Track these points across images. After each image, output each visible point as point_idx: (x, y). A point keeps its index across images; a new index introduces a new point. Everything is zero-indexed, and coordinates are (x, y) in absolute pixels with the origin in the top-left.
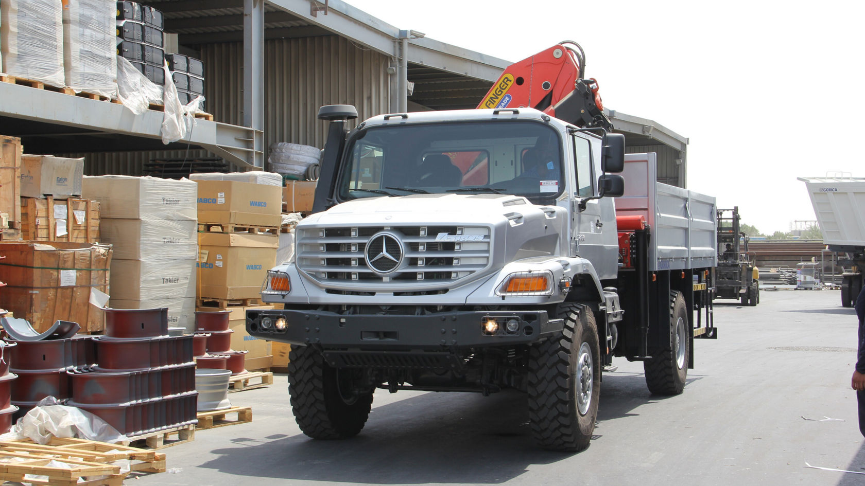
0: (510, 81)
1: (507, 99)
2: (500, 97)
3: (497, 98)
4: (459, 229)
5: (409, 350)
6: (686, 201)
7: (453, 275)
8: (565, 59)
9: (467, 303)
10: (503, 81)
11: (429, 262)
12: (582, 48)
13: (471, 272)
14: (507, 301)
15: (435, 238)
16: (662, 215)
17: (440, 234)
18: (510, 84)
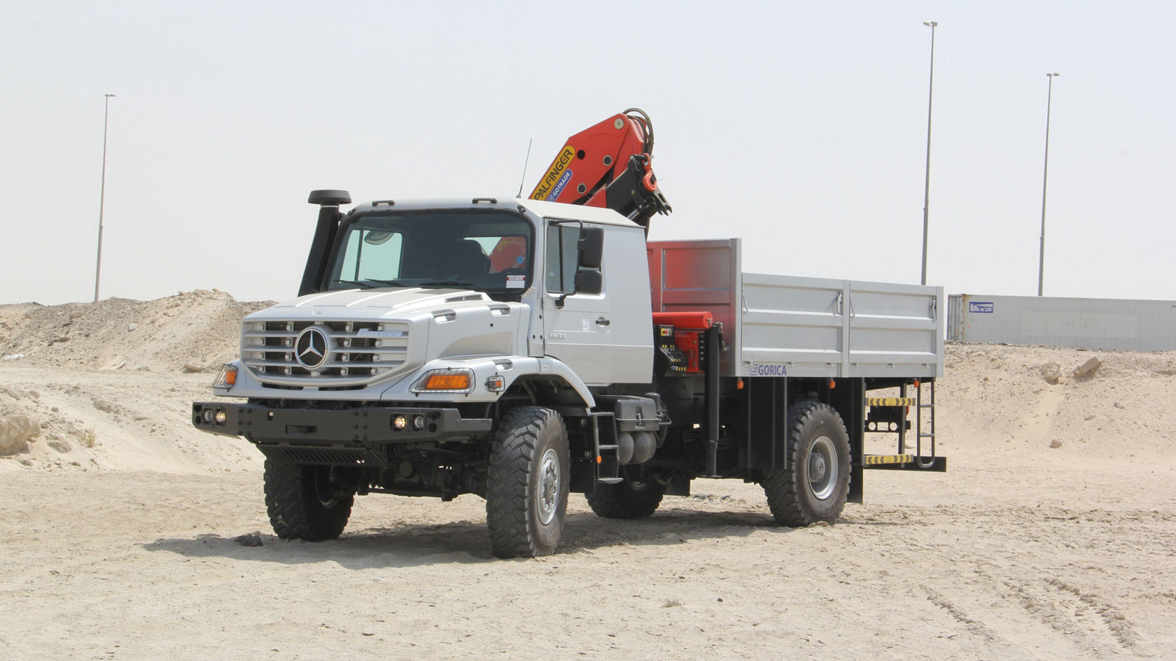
0: (571, 154)
1: (568, 175)
2: (561, 173)
3: (558, 174)
4: (381, 326)
5: (331, 445)
6: (839, 293)
7: (373, 371)
8: (628, 130)
9: (382, 399)
10: (564, 154)
11: (353, 358)
12: (649, 116)
13: (390, 368)
14: (421, 398)
15: (356, 334)
16: (750, 310)
17: (361, 330)
18: (571, 157)
